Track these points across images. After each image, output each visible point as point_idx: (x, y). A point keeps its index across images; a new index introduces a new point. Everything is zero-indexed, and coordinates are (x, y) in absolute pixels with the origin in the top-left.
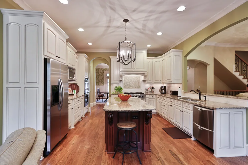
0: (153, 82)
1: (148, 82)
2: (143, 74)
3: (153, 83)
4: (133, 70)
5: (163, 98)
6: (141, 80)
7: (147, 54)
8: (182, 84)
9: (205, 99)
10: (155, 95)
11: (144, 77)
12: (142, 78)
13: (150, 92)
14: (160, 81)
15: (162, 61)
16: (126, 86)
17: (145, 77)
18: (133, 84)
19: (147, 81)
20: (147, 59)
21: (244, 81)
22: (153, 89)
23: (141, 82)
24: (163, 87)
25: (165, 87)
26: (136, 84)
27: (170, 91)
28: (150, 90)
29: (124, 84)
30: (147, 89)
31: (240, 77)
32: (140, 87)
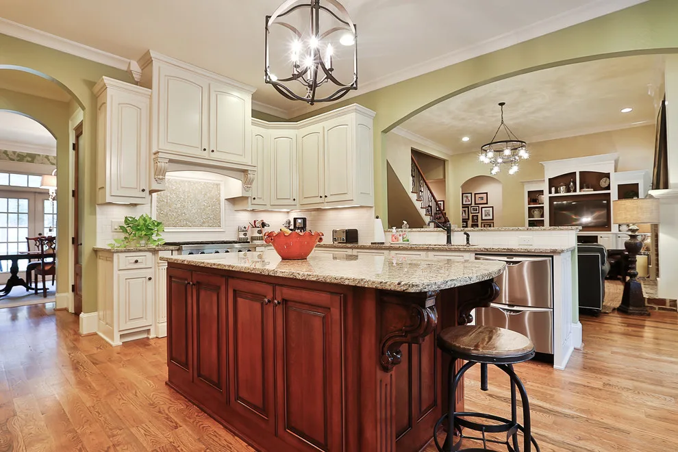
0: (268, 204)
1: (254, 202)
2: (243, 173)
3: (268, 208)
4: (205, 154)
6: (223, 197)
7: (252, 105)
8: (371, 207)
9: (468, 239)
11: (244, 183)
12: (235, 187)
14: (293, 203)
15: (326, 130)
16: (166, 215)
17: (248, 183)
18: (194, 211)
19: (249, 200)
20: (253, 124)
21: (423, 212)
22: (263, 227)
23: (223, 202)
24: (300, 221)
25: (304, 220)
26: (204, 209)
27: (335, 232)
28: (252, 233)
29: (160, 209)
30: (245, 228)
31: (418, 205)
32: (220, 222)
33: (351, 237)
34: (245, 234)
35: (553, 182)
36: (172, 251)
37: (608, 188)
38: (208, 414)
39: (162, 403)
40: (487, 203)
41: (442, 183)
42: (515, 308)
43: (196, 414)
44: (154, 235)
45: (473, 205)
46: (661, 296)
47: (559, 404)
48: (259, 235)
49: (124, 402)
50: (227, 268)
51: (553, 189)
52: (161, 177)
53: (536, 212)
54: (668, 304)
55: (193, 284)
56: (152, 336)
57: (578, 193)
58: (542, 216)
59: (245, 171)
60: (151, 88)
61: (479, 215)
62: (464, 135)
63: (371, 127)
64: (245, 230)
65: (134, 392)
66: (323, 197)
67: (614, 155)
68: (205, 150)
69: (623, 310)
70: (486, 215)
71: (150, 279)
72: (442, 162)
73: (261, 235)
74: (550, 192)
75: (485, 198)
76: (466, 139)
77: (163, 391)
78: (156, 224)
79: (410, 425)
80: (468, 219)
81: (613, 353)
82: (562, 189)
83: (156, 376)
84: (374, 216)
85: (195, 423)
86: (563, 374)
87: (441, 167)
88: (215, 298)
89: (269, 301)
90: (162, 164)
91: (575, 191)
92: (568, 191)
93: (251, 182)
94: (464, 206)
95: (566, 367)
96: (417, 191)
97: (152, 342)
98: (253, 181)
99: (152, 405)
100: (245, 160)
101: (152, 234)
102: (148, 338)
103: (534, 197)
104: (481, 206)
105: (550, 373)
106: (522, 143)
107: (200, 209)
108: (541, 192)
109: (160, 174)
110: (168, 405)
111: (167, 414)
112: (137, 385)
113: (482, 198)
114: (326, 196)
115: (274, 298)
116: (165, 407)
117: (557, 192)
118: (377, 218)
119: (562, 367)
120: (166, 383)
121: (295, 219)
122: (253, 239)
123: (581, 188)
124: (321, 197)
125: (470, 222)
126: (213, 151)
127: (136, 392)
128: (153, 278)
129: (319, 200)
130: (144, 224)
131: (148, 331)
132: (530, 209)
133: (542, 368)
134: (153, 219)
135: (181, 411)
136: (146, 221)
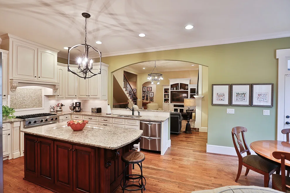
0: (65, 98)
1: (58, 97)
4: (36, 79)
5: (75, 117)
6: (43, 95)
7: (58, 57)
8: (107, 100)
9: (139, 114)
10: (69, 115)
11: (54, 90)
12: (49, 91)
14: (75, 97)
16: (15, 104)
18: (29, 101)
19: (56, 96)
20: (58, 65)
21: (127, 95)
22: (62, 106)
23: (43, 97)
24: (78, 104)
25: (80, 103)
26: (34, 100)
27: (92, 109)
28: (57, 109)
29: (12, 101)
30: (54, 107)
31: (126, 92)
32: (42, 105)
33: (99, 110)
34: (54, 110)
35: (172, 86)
36: (20, 121)
37: (188, 89)
38: (45, 188)
39: (23, 187)
40: (151, 91)
41: (135, 83)
42: (151, 138)
43: (40, 189)
44: (10, 114)
45: (147, 91)
46: (195, 127)
47: (159, 167)
48: (60, 110)
49: (5, 190)
50: (54, 138)
51: (172, 88)
52: (14, 90)
53: (167, 96)
54: (197, 129)
55: (38, 142)
56: (10, 158)
57: (179, 90)
58: (168, 97)
59: (54, 85)
60: (8, 50)
61: (149, 95)
62: (143, 67)
63: (107, 70)
64: (54, 108)
65: (9, 185)
66: (88, 96)
67: (189, 79)
68: (36, 77)
69: (185, 132)
70: (151, 95)
71: (9, 134)
72: (136, 75)
74: (171, 90)
75: (151, 89)
76: (144, 68)
77: (22, 182)
78: (11, 109)
79: (115, 180)
80: (145, 96)
81: (178, 148)
82: (175, 88)
83: (18, 177)
84: (107, 104)
85: (40, 192)
86: (163, 157)
87: (135, 77)
88: (48, 148)
89: (71, 150)
90: (15, 85)
91: (178, 90)
92: (177, 89)
93: (57, 89)
94: (143, 91)
95: (164, 154)
96: (126, 87)
97: (11, 161)
98: (58, 89)
99: (19, 189)
100: (55, 81)
101: (9, 114)
102: (8, 160)
103: (166, 91)
104: (149, 92)
105: (159, 157)
106: (161, 75)
107: (32, 100)
108: (168, 89)
109: (13, 88)
110: (27, 187)
111: (27, 191)
112: (10, 182)
113: (150, 89)
114: (89, 96)
115: (73, 149)
116: (26, 189)
117: (173, 89)
118: (108, 105)
119: (163, 155)
120: (23, 179)
121: (76, 103)
122: (57, 111)
123: (180, 89)
124: (87, 96)
125: (145, 98)
126: (39, 77)
127: (10, 185)
128: (11, 134)
129: (86, 97)
130: (5, 110)
131: (8, 157)
132: (165, 94)
133: (158, 156)
134: (9, 107)
135: (33, 189)
136: (5, 108)
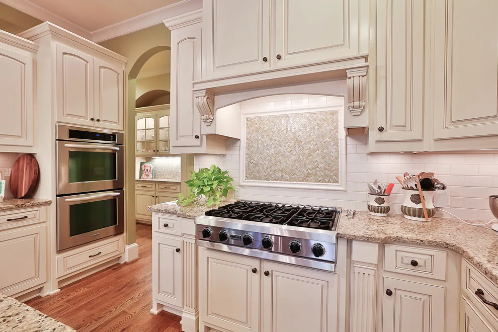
6: (342, 135)
13: (405, 211)
19: (370, 133)
23: (343, 141)
26: (310, 155)
32: (337, 175)
64: (379, 192)
68: (265, 60)
71: (177, 251)
73: (420, 206)
126: (279, 57)
